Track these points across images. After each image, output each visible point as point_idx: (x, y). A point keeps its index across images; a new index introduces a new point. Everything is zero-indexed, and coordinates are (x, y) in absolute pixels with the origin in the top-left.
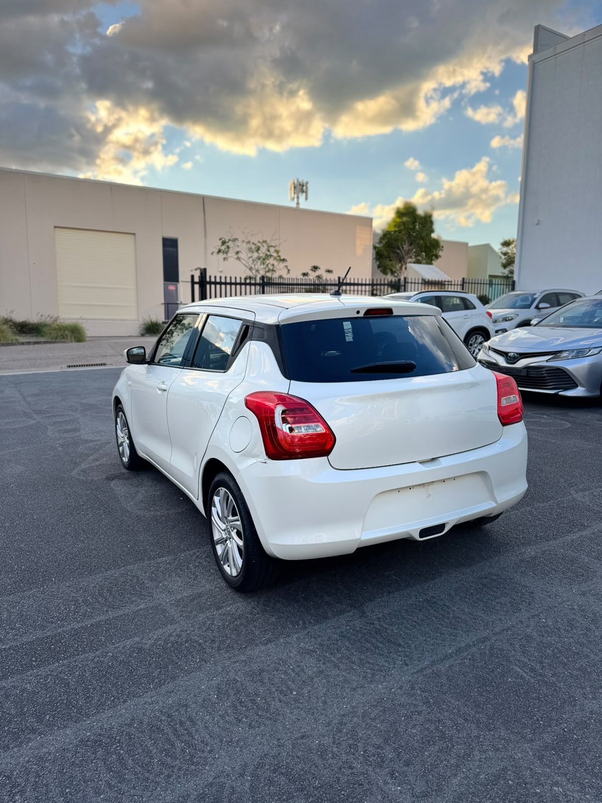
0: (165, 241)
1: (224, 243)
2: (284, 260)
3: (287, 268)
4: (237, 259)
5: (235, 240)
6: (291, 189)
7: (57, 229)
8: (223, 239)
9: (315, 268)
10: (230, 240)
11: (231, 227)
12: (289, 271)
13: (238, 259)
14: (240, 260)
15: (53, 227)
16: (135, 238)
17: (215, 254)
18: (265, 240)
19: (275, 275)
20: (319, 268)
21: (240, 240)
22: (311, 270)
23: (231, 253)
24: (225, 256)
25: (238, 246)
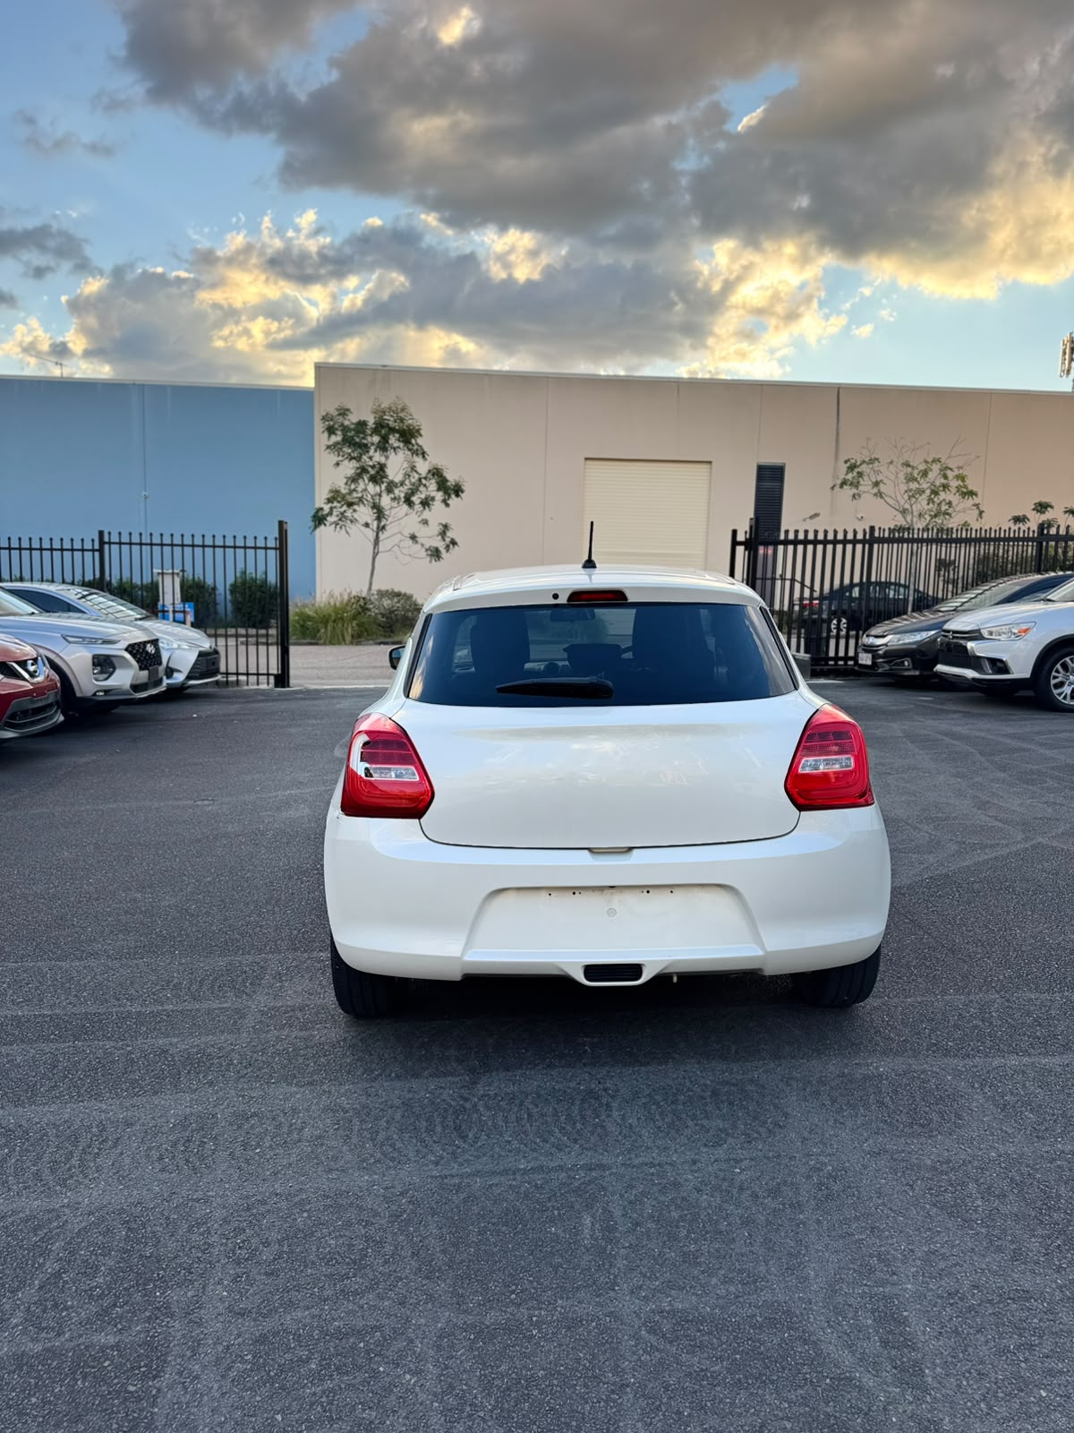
0: (762, 471)
1: (852, 468)
2: (972, 493)
3: (978, 508)
4: (875, 495)
5: (872, 461)
6: (1064, 353)
7: (588, 462)
8: (853, 461)
9: (1042, 507)
10: (864, 462)
11: (868, 439)
12: (981, 513)
13: (880, 495)
14: (882, 497)
15: (583, 460)
16: (711, 468)
17: (837, 488)
18: (937, 457)
19: (954, 523)
20: (1052, 507)
21: (884, 460)
22: (1034, 509)
23: (866, 485)
24: (855, 491)
25: (879, 472)
